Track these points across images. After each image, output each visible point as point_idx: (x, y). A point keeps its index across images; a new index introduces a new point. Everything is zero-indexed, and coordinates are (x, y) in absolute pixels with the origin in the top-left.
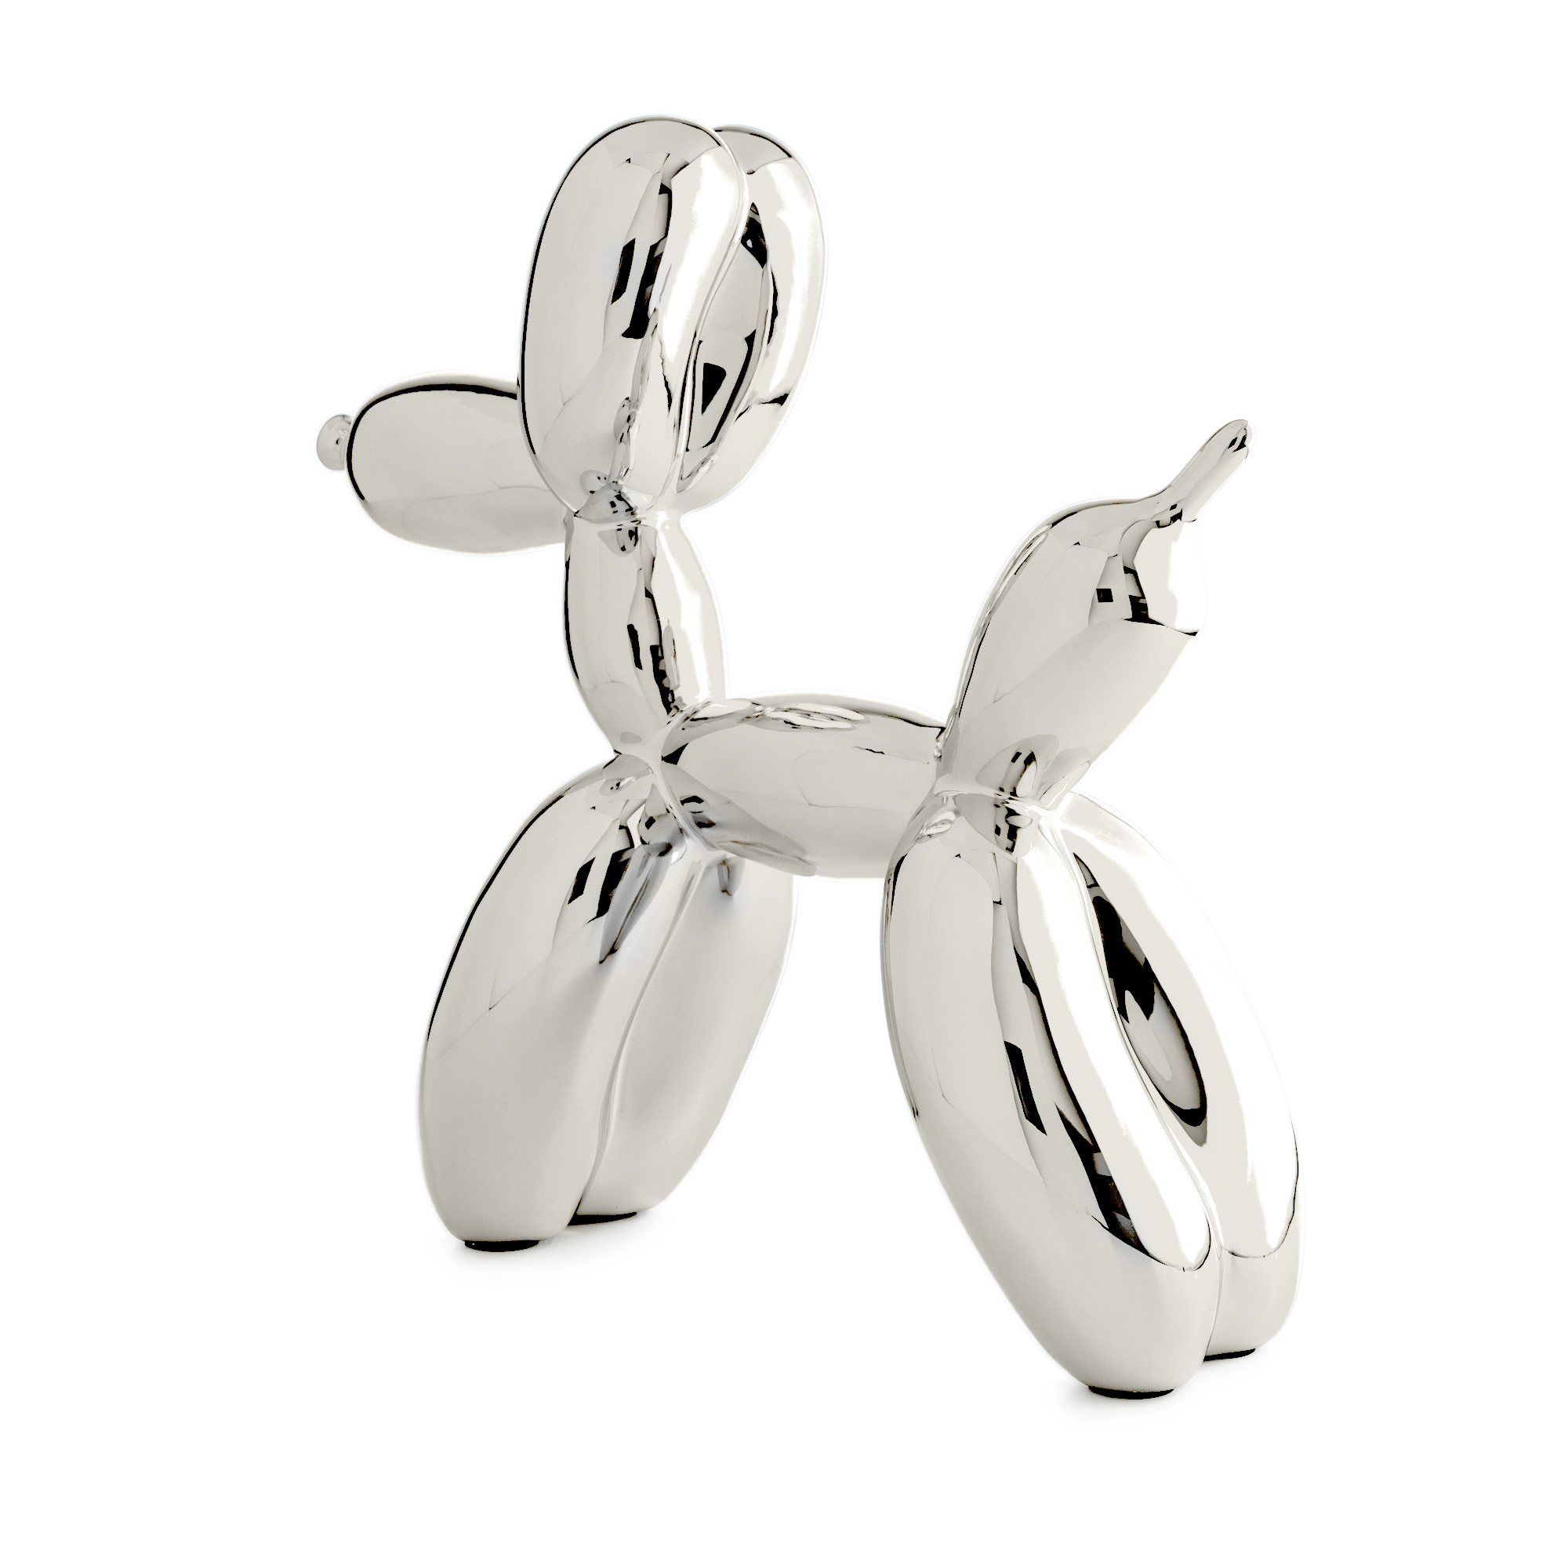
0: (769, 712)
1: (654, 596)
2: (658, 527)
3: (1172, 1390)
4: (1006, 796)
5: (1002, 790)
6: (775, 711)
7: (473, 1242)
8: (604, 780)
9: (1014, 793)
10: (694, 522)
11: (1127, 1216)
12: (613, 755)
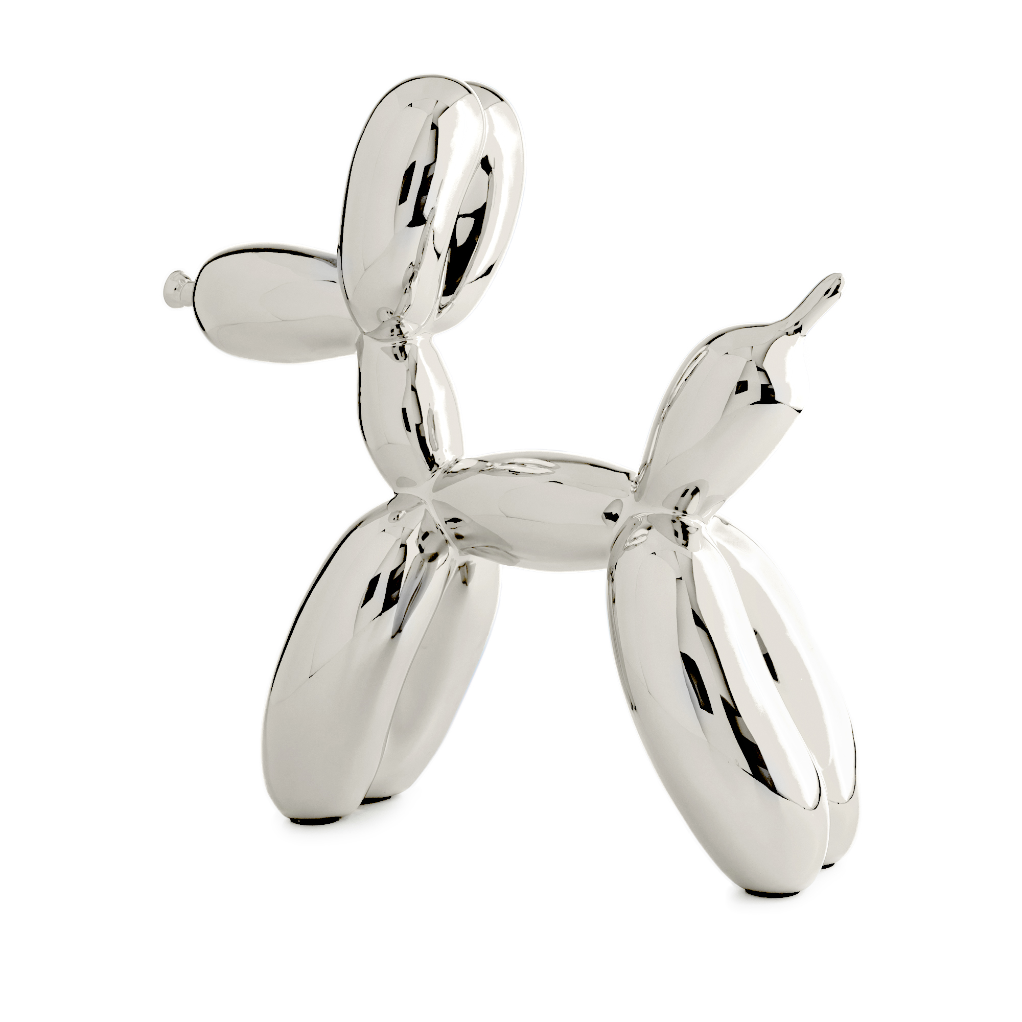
0: (497, 466)
1: (417, 390)
2: (418, 345)
3: (798, 892)
4: (679, 513)
5: (676, 508)
6: (502, 465)
7: (299, 819)
8: (389, 514)
9: (685, 512)
10: (440, 340)
11: (765, 767)
12: (394, 495)
